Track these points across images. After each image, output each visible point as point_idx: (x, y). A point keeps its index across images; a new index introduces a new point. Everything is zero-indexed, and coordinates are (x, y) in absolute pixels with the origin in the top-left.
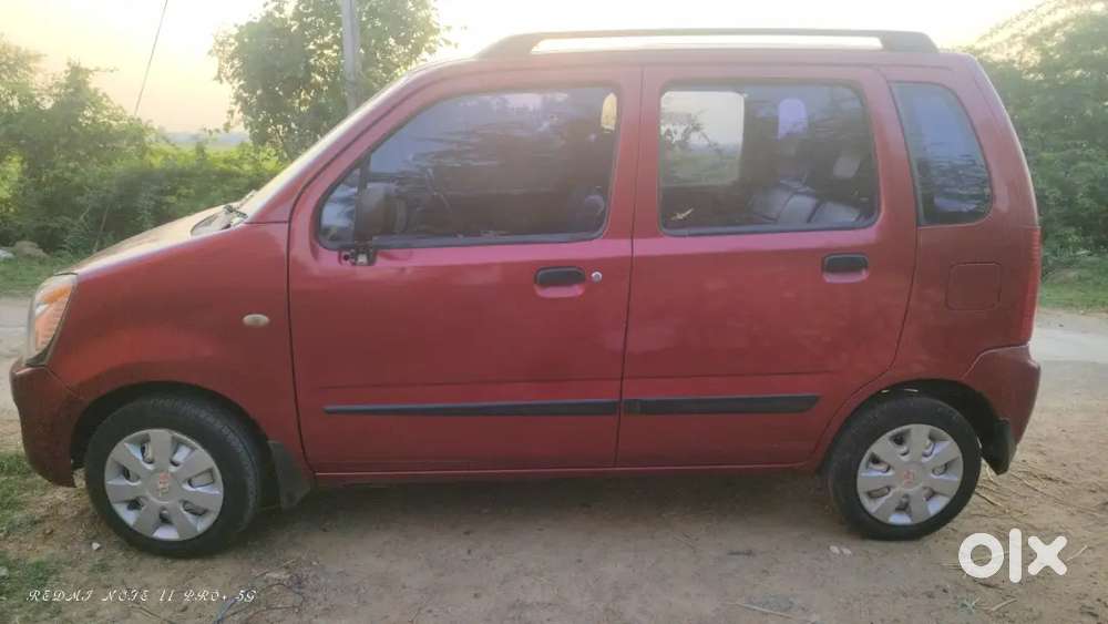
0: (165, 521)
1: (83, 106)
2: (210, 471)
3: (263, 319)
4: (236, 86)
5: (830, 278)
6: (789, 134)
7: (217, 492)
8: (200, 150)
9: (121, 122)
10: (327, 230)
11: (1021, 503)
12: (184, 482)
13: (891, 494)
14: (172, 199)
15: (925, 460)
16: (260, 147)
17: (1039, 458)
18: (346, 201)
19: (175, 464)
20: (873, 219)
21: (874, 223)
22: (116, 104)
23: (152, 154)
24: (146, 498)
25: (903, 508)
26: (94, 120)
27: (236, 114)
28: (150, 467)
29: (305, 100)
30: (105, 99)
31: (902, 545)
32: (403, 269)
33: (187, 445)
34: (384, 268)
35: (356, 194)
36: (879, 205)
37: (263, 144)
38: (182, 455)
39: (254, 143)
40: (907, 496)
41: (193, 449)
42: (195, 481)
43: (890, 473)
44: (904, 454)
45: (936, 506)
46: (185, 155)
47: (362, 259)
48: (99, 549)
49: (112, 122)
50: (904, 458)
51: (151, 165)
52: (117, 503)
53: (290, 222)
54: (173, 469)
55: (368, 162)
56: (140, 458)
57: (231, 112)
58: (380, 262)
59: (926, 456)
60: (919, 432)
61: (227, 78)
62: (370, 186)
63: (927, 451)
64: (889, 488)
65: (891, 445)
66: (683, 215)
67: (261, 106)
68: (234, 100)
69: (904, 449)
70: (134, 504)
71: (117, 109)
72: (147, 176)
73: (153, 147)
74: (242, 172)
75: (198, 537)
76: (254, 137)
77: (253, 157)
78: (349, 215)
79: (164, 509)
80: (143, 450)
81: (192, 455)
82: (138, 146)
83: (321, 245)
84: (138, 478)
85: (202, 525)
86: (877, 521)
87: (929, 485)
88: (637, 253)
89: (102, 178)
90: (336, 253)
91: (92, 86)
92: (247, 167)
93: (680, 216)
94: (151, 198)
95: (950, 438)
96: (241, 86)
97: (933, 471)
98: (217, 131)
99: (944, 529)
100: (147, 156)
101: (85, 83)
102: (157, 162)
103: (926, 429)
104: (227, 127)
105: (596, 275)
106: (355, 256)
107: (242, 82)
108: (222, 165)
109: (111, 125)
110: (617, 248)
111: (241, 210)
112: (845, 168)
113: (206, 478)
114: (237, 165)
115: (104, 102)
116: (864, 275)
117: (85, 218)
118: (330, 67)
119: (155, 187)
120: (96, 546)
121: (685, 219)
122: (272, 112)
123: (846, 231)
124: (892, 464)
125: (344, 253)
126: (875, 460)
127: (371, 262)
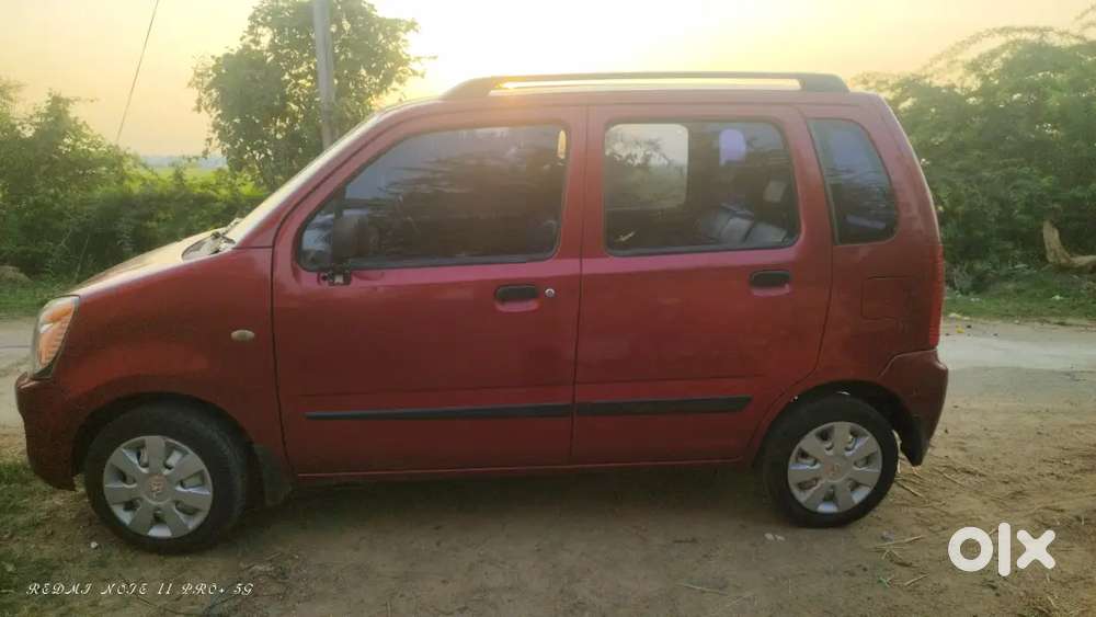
0: (158, 520)
1: (64, 135)
2: (200, 474)
3: (250, 334)
4: (215, 115)
5: (757, 292)
6: (729, 163)
7: (208, 493)
8: (178, 176)
9: (100, 149)
10: (306, 253)
11: (940, 494)
12: (176, 485)
13: (819, 485)
14: (150, 224)
15: (848, 454)
16: (237, 173)
17: (960, 454)
18: (323, 226)
19: (169, 468)
20: (795, 239)
21: (795, 242)
22: (96, 132)
23: (131, 180)
24: (141, 499)
25: (830, 498)
26: (74, 147)
27: (213, 141)
28: (144, 470)
29: (281, 127)
30: (84, 127)
31: (830, 532)
32: (375, 288)
33: (180, 450)
34: (358, 286)
35: (332, 220)
36: (800, 226)
37: (240, 170)
38: (174, 459)
39: (231, 169)
40: (833, 487)
41: (185, 453)
42: (187, 483)
43: (817, 466)
44: (828, 449)
45: (859, 496)
46: (163, 181)
47: (339, 279)
48: (96, 548)
49: (90, 149)
50: (830, 453)
51: (130, 190)
52: (114, 504)
53: (273, 246)
54: (166, 472)
55: (344, 193)
56: (136, 462)
57: (209, 140)
58: (356, 283)
59: (848, 450)
60: (842, 429)
61: (206, 108)
62: (346, 213)
63: (850, 446)
64: (817, 480)
65: (817, 442)
66: (627, 237)
67: (238, 135)
68: (212, 129)
69: (828, 445)
70: (130, 506)
71: (96, 137)
72: (127, 201)
73: (131, 172)
74: (219, 197)
75: (189, 535)
76: (231, 162)
77: (230, 183)
78: (327, 239)
79: (159, 509)
80: (139, 456)
81: (185, 459)
82: (117, 172)
83: (301, 266)
84: (135, 481)
85: (193, 524)
86: (807, 510)
87: (851, 476)
88: (586, 271)
89: (83, 202)
90: (315, 275)
91: (72, 115)
92: (224, 192)
93: (623, 239)
94: (129, 223)
95: (868, 433)
96: (219, 115)
97: (855, 464)
98: (197, 158)
99: (868, 517)
100: (127, 182)
101: (66, 112)
102: (136, 188)
103: (847, 426)
104: (206, 153)
105: (550, 291)
106: (332, 277)
107: (220, 112)
108: (199, 190)
109: (90, 152)
110: (566, 267)
111: (227, 236)
112: (774, 192)
113: (197, 480)
114: (215, 190)
115: (84, 131)
116: (787, 289)
117: (66, 243)
118: (305, 96)
119: (134, 212)
120: (94, 545)
121: (627, 240)
122: (249, 139)
123: (775, 250)
124: (819, 457)
125: (322, 275)
126: (804, 455)
127: (347, 281)
